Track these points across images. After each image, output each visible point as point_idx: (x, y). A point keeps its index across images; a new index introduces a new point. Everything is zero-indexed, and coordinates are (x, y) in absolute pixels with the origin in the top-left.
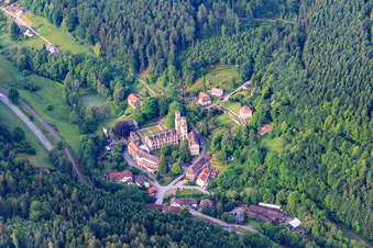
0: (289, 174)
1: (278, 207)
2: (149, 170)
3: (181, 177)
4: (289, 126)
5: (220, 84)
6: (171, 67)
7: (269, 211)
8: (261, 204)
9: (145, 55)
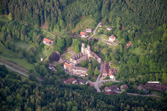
0: (156, 65)
1: (158, 82)
2: (82, 75)
3: (99, 76)
4: (142, 41)
5: (88, 26)
6: (61, 21)
7: (157, 85)
8: (149, 82)
9: (44, 17)
